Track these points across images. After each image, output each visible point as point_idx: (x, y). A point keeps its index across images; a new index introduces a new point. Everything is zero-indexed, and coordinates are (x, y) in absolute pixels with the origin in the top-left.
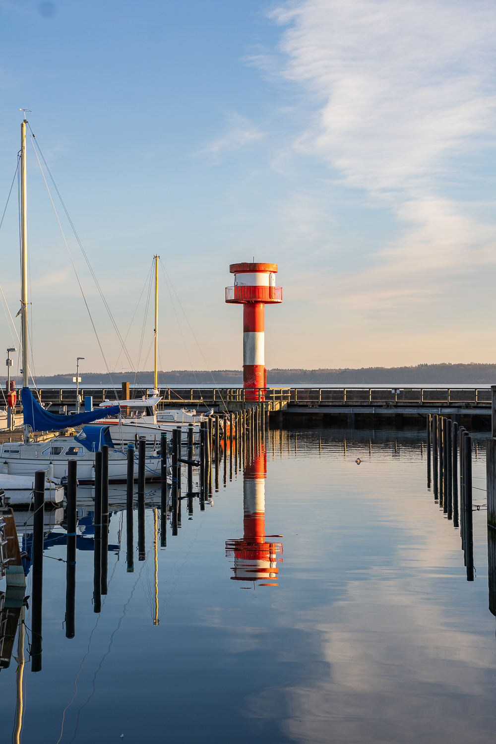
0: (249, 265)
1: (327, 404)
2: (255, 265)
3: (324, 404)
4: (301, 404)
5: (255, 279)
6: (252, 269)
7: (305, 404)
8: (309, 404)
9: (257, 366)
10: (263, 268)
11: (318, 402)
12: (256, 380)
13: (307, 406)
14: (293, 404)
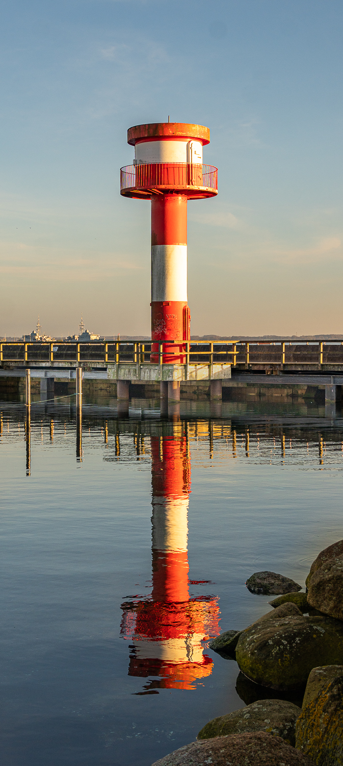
0: (147, 126)
1: (294, 369)
2: (156, 126)
3: (289, 369)
4: (256, 368)
5: (159, 152)
6: (151, 133)
7: (261, 368)
8: (267, 368)
9: (168, 303)
10: (170, 132)
11: (280, 365)
12: (166, 326)
13: (263, 372)
14: (242, 368)
